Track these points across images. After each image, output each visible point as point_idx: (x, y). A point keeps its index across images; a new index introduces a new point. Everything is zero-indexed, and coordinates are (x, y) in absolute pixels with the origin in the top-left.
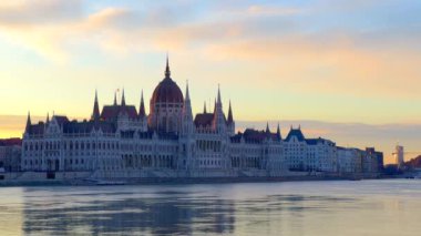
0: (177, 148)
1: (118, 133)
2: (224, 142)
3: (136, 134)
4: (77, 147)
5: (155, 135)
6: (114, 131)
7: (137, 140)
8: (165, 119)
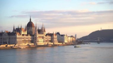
0: (34, 38)
1: (21, 35)
2: (44, 36)
3: (25, 35)
4: (13, 39)
5: (29, 35)
6: (20, 35)
7: (25, 36)
8: (30, 31)
